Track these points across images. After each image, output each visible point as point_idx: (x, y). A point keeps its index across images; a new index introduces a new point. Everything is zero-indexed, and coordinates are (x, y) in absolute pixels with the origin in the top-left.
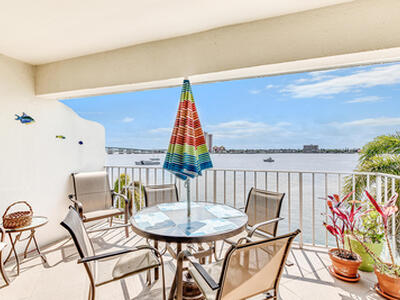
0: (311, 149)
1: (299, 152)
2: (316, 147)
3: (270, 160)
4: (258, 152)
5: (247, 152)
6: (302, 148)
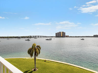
3: (83, 39)
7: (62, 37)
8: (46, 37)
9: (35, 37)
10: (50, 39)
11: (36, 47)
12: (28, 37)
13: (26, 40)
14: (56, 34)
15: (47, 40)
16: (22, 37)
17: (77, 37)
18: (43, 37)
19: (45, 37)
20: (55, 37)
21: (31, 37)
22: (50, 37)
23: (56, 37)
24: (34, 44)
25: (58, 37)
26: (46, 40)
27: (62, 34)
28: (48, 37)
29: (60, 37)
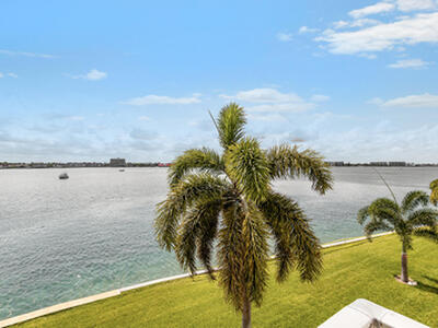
0: (118, 163)
1: (106, 165)
2: (124, 160)
3: (64, 177)
4: (50, 166)
5: (32, 166)
6: (109, 162)
17: (41, 166)
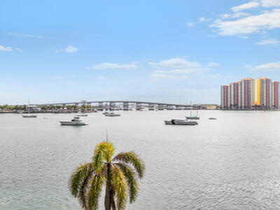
7: (258, 108)
8: (168, 107)
9: (109, 108)
10: (191, 122)
11: (114, 162)
12: (73, 108)
13: (63, 124)
14: (225, 89)
15: (173, 122)
16: (45, 109)
18: (151, 106)
19: (161, 107)
20: (218, 108)
21: (86, 108)
22: (187, 107)
23: (225, 107)
24: (102, 147)
25: (236, 107)
26: (167, 123)
27: (262, 94)
28: (178, 107)
29: (248, 107)
